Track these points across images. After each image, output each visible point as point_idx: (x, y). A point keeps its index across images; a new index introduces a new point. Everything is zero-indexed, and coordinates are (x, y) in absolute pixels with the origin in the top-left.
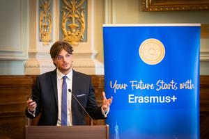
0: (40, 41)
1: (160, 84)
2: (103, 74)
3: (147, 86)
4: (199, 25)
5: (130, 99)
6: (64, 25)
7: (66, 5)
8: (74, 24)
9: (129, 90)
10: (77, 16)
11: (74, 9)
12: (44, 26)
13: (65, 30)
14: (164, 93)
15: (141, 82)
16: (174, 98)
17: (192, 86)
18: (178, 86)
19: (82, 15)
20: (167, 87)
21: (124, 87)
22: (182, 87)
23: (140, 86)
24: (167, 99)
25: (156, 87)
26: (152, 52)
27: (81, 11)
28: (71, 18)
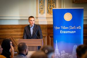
0: (40, 13)
1: (71, 27)
2: (53, 24)
3: (66, 28)
4: (83, 8)
5: (61, 32)
6: (49, 7)
7: (49, 1)
8: (52, 7)
9: (61, 29)
10: (53, 5)
11: (52, 2)
12: (41, 8)
13: (49, 9)
14: (72, 30)
15: (64, 27)
16: (75, 32)
17: (81, 28)
18: (76, 28)
19: (54, 4)
20: (73, 28)
21: (59, 28)
22: (77, 28)
23: (64, 28)
24: (73, 32)
25: (69, 28)
26: (68, 17)
27: (54, 3)
28: (51, 5)
